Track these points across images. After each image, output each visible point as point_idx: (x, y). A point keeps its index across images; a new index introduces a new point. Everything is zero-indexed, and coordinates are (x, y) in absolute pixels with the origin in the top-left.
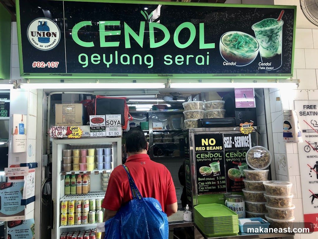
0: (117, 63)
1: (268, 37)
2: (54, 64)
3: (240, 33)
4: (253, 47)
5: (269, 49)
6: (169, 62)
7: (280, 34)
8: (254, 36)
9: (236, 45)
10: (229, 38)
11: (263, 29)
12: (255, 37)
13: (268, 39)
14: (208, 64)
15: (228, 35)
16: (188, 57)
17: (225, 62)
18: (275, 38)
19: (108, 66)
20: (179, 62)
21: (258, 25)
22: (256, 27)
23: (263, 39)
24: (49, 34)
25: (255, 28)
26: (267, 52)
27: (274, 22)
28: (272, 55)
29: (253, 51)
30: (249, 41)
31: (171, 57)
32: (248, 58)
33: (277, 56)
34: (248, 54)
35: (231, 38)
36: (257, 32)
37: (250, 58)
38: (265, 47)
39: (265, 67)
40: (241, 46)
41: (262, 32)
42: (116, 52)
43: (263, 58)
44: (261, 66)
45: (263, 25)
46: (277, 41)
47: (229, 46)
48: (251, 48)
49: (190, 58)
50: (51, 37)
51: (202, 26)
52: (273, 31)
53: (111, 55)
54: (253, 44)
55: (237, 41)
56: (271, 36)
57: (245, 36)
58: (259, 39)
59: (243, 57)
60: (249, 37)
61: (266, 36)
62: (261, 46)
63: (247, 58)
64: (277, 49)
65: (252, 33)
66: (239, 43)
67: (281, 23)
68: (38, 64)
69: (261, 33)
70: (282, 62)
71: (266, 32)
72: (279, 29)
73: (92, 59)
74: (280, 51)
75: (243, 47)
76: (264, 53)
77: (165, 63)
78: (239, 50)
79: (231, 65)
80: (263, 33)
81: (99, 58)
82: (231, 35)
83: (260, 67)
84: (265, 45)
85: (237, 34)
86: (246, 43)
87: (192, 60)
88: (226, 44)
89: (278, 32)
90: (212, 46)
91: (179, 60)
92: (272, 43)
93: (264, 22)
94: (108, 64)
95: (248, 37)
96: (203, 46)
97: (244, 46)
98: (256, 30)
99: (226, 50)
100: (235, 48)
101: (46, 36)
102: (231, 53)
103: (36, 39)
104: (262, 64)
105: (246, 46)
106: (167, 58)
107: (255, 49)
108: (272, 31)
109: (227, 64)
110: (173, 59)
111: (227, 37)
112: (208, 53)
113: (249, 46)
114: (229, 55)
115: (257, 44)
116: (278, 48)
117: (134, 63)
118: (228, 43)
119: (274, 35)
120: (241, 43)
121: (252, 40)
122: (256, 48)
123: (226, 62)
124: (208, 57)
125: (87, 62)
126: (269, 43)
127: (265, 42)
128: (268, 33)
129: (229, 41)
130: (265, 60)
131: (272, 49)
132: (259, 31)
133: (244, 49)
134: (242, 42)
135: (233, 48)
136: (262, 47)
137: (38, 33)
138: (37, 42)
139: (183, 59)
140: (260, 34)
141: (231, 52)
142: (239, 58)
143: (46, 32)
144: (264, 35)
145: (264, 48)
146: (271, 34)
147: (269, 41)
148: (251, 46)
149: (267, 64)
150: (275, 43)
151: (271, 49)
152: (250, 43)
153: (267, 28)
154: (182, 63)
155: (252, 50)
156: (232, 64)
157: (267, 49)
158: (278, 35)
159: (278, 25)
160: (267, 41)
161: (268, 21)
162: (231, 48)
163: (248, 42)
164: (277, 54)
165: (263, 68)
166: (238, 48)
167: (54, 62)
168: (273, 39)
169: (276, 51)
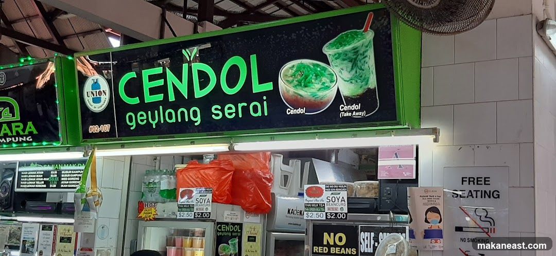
0: (162, 122)
1: (351, 61)
2: (106, 128)
3: (307, 61)
4: (328, 81)
5: (353, 81)
6: (217, 115)
7: (371, 53)
8: (327, 63)
9: (303, 81)
10: (291, 72)
11: (340, 50)
12: (329, 64)
13: (350, 65)
14: (266, 114)
15: (289, 68)
16: (240, 105)
17: (289, 110)
18: (362, 61)
19: (154, 127)
20: (230, 114)
21: (332, 45)
22: (329, 48)
23: (341, 66)
24: (100, 93)
25: (328, 51)
26: (352, 86)
27: (357, 35)
28: (360, 91)
29: (328, 88)
30: (321, 73)
31: (219, 108)
32: (322, 101)
33: (370, 92)
34: (320, 94)
35: (293, 71)
36: (331, 56)
37: (325, 99)
38: (348, 79)
39: (351, 111)
40: (309, 83)
41: (339, 54)
42: (161, 107)
43: (346, 98)
44: (344, 111)
45: (341, 44)
46: (366, 66)
47: (292, 85)
48: (324, 83)
49: (243, 107)
50: (102, 96)
51: (253, 58)
52: (358, 51)
53: (156, 112)
54: (327, 76)
55: (302, 75)
56: (355, 59)
57: (314, 65)
58: (336, 67)
59: (313, 99)
60: (320, 66)
61: (346, 62)
62: (340, 78)
63: (321, 99)
64: (368, 81)
65: (325, 59)
66: (306, 77)
67: (370, 35)
68: (94, 129)
69: (338, 56)
70: (378, 101)
71: (345, 53)
72: (367, 47)
73: (139, 118)
74: (373, 83)
75: (312, 83)
76: (347, 90)
77: (213, 116)
78: (307, 88)
79: (298, 113)
80: (342, 57)
81: (145, 117)
82: (293, 66)
83: (343, 113)
84: (346, 75)
85: (302, 64)
86: (316, 76)
87: (246, 110)
88: (288, 81)
89: (366, 51)
90: (269, 86)
91: (230, 111)
92: (358, 70)
93: (342, 37)
94: (154, 123)
95: (318, 66)
96: (257, 88)
97: (313, 81)
98: (330, 53)
99: (288, 91)
100: (301, 85)
101: (98, 96)
102: (296, 95)
103: (90, 99)
104: (346, 108)
105: (317, 82)
106: (216, 109)
107: (331, 84)
108: (355, 51)
109: (292, 112)
110: (223, 111)
111: (287, 70)
112: (265, 98)
113: (320, 81)
114: (294, 98)
115: (333, 75)
116: (368, 78)
117: (180, 120)
118: (291, 79)
119: (360, 57)
120: (309, 78)
121: (325, 69)
122: (333, 82)
123: (291, 109)
124: (265, 103)
125: (134, 123)
126: (354, 72)
127: (346, 70)
128: (350, 55)
129: (292, 76)
130: (350, 101)
131: (359, 81)
132: (335, 55)
133: (314, 87)
134: (311, 76)
135: (298, 87)
136: (343, 79)
137: (92, 92)
138: (92, 103)
139: (234, 110)
140: (336, 59)
141: (296, 93)
142: (307, 101)
143: (98, 91)
144: (344, 60)
145: (345, 81)
146: (354, 57)
147: (352, 69)
148: (324, 79)
149: (354, 107)
150: (363, 70)
151: (357, 82)
152: (322, 75)
153: (348, 48)
154: (234, 115)
155: (327, 86)
156: (300, 111)
157: (350, 81)
158: (366, 56)
159: (364, 40)
160: (349, 70)
161: (347, 36)
162: (295, 86)
163: (319, 73)
164: (369, 89)
165: (347, 114)
166: (306, 86)
167: (106, 125)
168: (359, 64)
169: (367, 84)
